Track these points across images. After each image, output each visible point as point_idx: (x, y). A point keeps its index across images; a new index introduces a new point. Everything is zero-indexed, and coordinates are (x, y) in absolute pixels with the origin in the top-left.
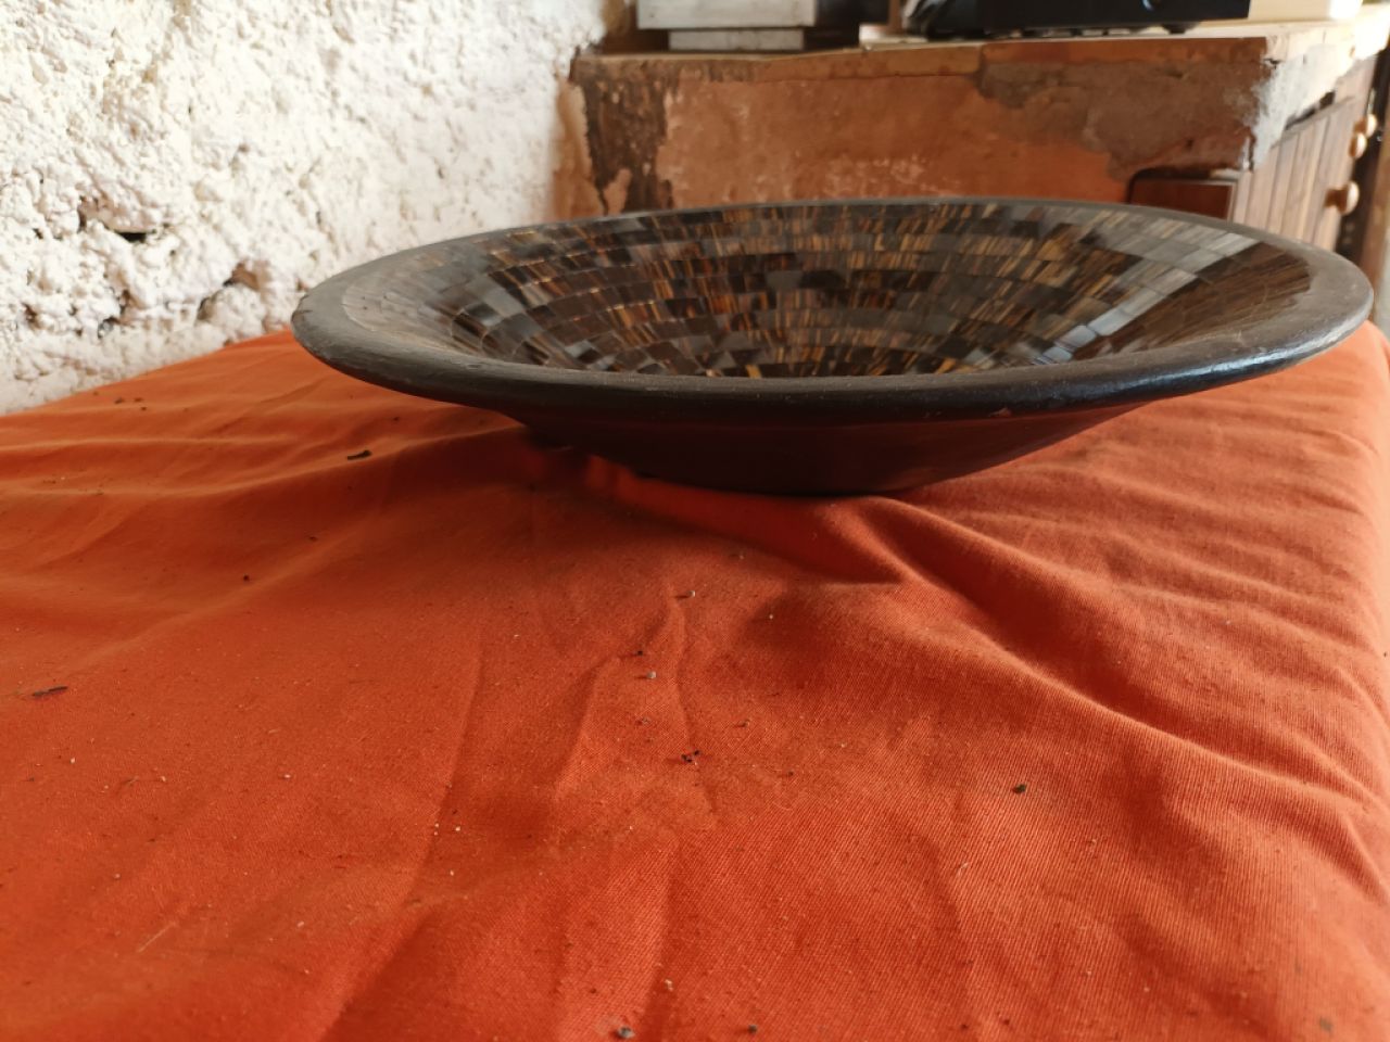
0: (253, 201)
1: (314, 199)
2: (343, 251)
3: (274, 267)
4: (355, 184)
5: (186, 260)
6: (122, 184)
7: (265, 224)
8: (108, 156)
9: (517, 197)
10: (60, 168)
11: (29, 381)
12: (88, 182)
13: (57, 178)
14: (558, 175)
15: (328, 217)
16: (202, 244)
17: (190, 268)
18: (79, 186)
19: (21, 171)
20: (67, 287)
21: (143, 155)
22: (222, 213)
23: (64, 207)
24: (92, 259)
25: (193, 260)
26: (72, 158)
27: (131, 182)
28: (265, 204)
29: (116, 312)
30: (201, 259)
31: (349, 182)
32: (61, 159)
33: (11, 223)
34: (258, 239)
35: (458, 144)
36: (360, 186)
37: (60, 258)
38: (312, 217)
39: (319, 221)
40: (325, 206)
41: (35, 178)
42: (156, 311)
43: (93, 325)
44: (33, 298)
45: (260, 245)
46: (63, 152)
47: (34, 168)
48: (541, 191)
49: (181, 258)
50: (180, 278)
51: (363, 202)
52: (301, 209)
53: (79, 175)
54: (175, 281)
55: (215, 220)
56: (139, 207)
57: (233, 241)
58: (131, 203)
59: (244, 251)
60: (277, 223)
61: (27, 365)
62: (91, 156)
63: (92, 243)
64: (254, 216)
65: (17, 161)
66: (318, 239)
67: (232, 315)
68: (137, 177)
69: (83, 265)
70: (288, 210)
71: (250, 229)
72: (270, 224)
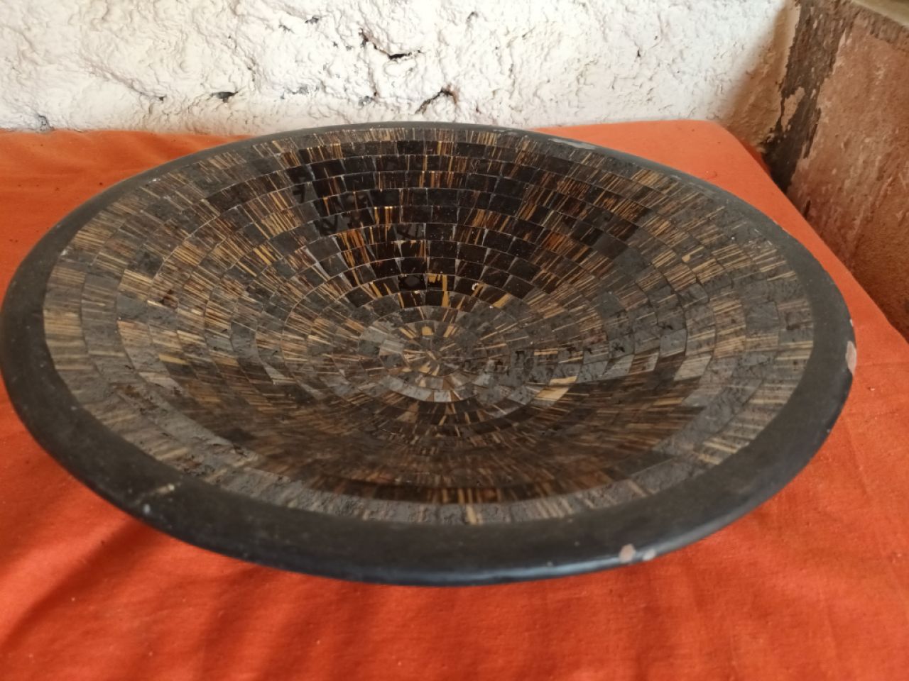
0: (467, 50)
1: (511, 55)
2: (516, 94)
3: (463, 94)
4: (546, 50)
5: (415, 75)
6: (379, 26)
7: (471, 65)
8: (376, 9)
9: (702, 84)
10: (349, 12)
11: (316, 118)
12: (362, 22)
13: (347, 17)
14: (751, 77)
15: (517, 70)
16: (426, 69)
17: (415, 81)
18: (358, 23)
19: (330, 10)
20: (344, 76)
21: (393, 11)
22: (448, 53)
23: (348, 33)
24: (360, 64)
25: (419, 77)
26: (356, 7)
27: (383, 26)
28: (475, 53)
29: (371, 94)
30: (422, 77)
31: (542, 49)
32: (351, 6)
33: (323, 37)
34: (463, 73)
35: (663, 34)
36: (548, 54)
37: (343, 60)
38: (507, 67)
39: (511, 70)
40: (518, 62)
41: (338, 15)
42: (390, 101)
43: (356, 99)
44: (324, 76)
45: (461, 78)
46: (353, 3)
47: (338, 9)
48: (727, 86)
49: (413, 74)
50: (407, 85)
51: (547, 65)
52: (500, 60)
53: (358, 17)
54: (404, 87)
55: (441, 56)
56: (386, 40)
57: (445, 71)
58: (383, 37)
59: (449, 79)
60: (478, 66)
61: (314, 109)
62: (367, 7)
63: (362, 55)
64: (465, 59)
65: (328, 5)
66: (505, 82)
67: (434, 115)
68: (388, 23)
69: (355, 65)
70: (491, 59)
71: (460, 66)
72: (473, 66)
